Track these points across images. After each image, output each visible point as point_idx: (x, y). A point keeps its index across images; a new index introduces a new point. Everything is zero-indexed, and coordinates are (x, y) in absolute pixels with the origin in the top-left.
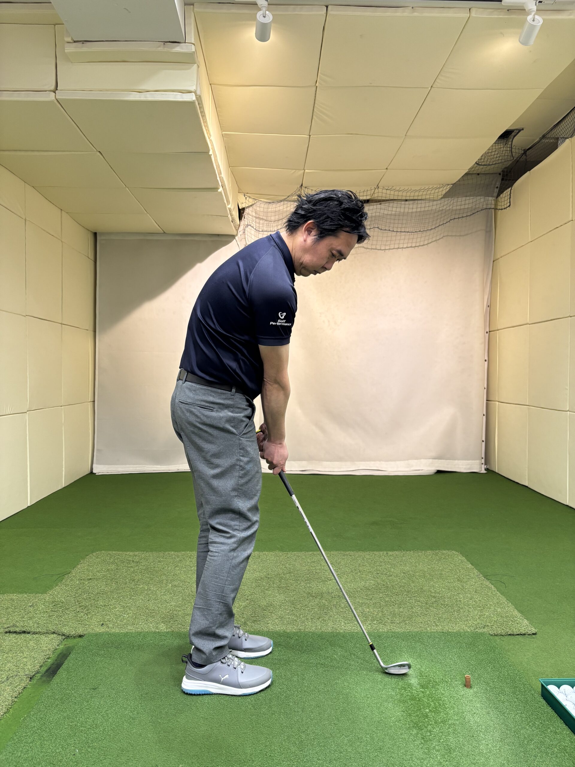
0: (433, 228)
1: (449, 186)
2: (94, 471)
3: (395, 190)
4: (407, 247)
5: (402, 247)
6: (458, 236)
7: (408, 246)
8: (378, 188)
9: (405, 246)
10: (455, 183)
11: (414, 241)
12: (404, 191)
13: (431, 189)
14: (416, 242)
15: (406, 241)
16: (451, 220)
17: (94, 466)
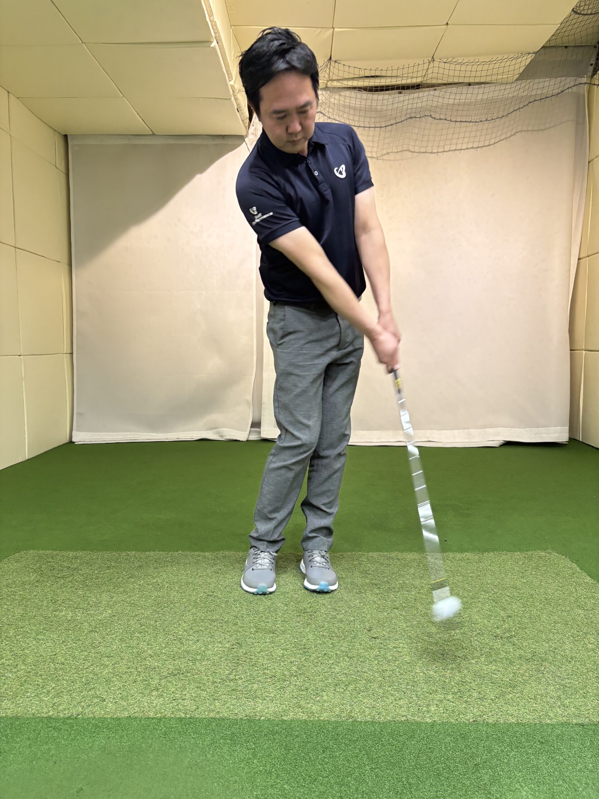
0: (504, 115)
1: (530, 55)
2: (74, 440)
3: (456, 63)
4: (467, 149)
5: (460, 148)
6: (535, 131)
7: (468, 147)
8: (434, 60)
9: (464, 147)
10: (539, 50)
11: (477, 139)
12: (467, 64)
13: (506, 60)
14: (479, 141)
15: (466, 140)
16: (530, 103)
17: (74, 433)
